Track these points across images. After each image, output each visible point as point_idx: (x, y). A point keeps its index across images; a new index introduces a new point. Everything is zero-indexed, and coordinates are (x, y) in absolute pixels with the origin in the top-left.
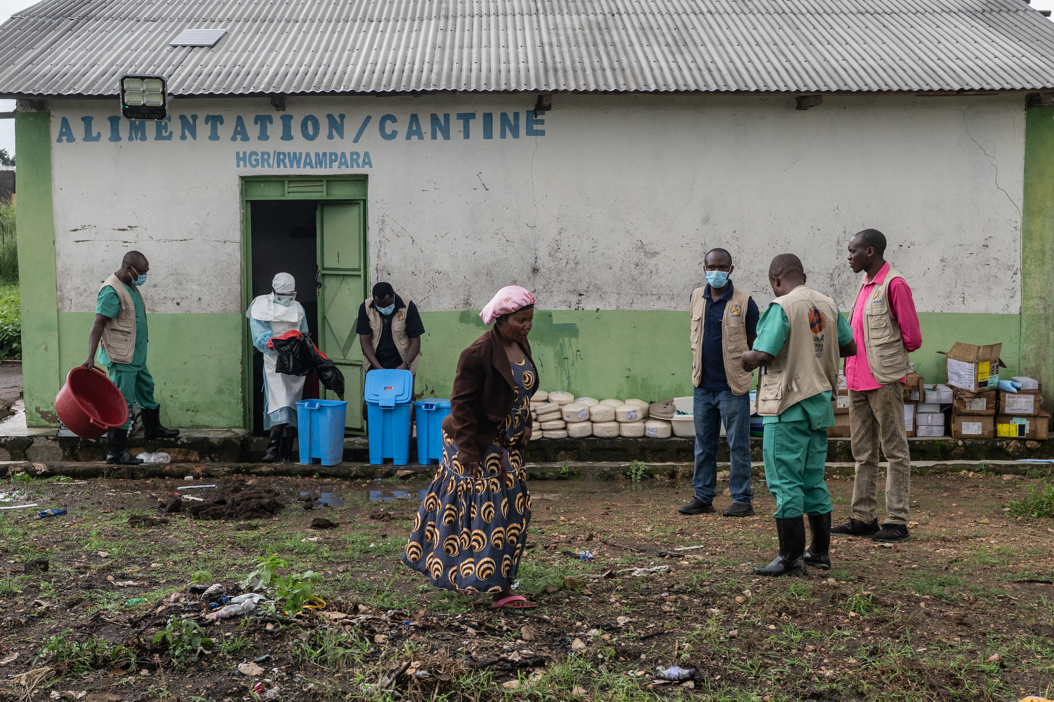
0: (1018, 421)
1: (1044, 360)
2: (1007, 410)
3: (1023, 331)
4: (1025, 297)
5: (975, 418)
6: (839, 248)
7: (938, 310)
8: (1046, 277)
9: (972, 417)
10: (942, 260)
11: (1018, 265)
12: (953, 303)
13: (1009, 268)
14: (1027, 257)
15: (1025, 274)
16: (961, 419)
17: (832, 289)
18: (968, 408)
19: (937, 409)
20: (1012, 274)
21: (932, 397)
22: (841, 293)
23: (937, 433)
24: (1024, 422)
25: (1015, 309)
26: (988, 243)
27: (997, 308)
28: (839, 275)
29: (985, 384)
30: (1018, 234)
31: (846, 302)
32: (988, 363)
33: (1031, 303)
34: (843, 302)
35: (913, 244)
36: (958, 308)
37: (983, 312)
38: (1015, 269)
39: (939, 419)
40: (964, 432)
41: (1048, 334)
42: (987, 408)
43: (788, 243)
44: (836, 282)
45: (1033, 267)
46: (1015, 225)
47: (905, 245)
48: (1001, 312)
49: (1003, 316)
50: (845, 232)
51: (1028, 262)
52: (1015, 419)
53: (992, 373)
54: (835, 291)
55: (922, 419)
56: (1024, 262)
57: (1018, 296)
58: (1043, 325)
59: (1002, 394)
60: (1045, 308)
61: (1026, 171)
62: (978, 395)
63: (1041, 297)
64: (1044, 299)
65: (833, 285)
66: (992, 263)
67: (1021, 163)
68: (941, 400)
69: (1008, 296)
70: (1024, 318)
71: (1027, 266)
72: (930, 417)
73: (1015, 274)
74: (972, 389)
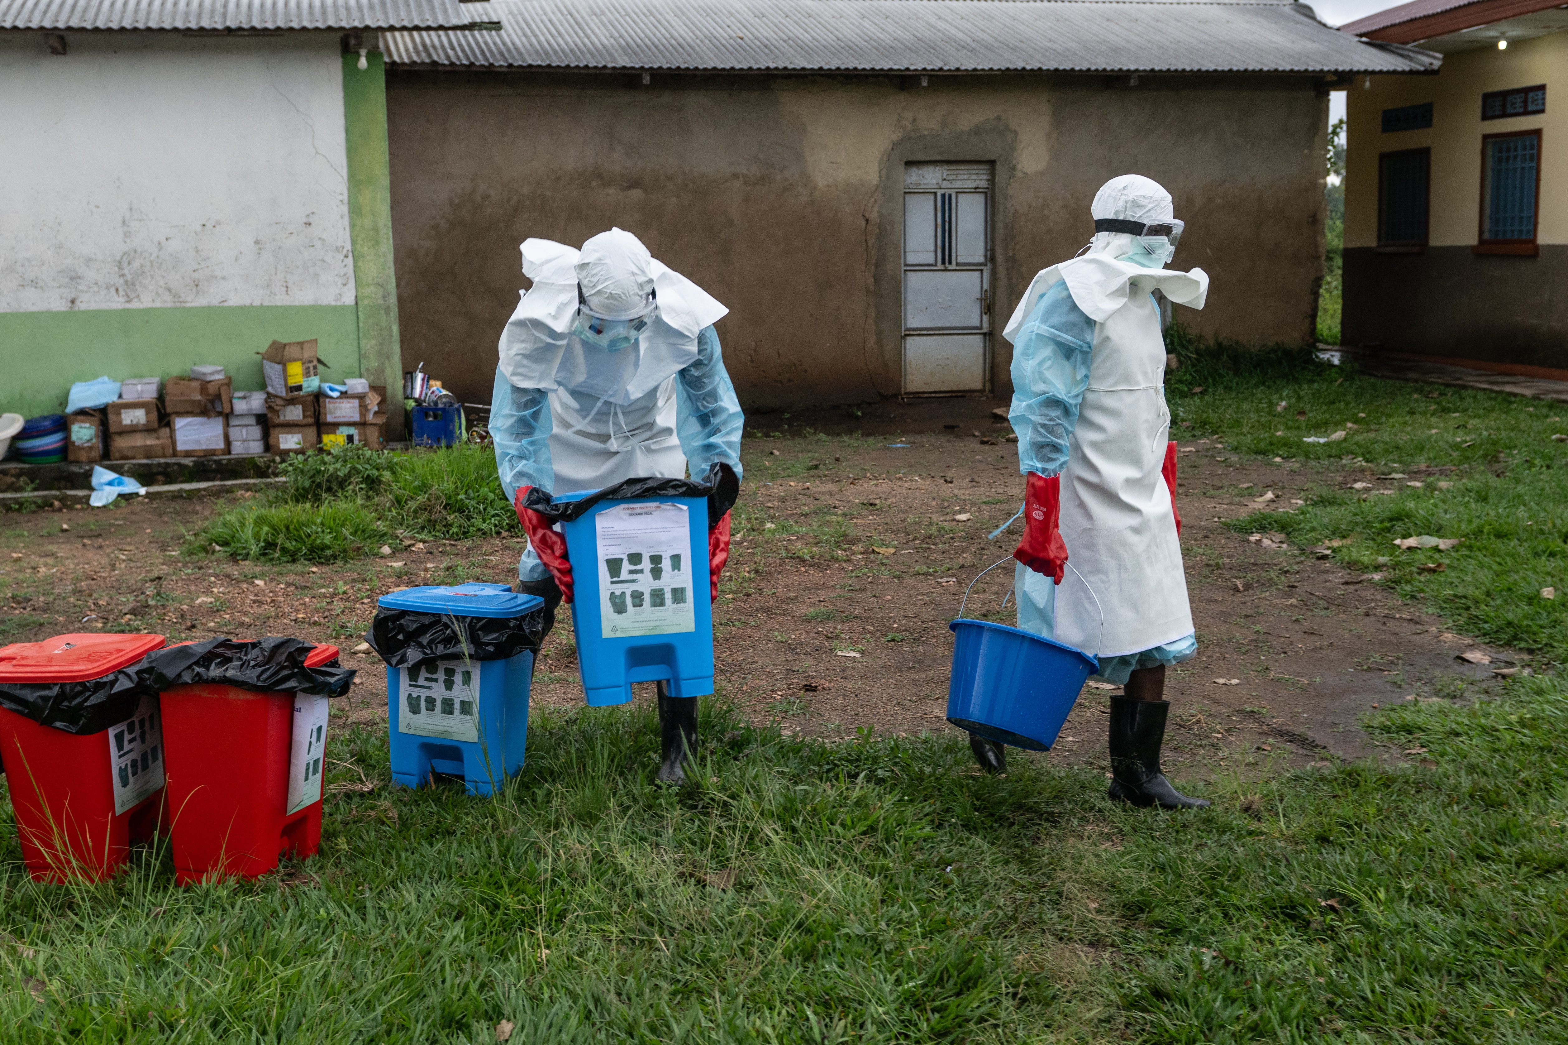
0: (345, 431)
1: (388, 358)
2: (330, 419)
3: (361, 325)
4: (358, 284)
5: (294, 429)
6: (126, 229)
7: (257, 303)
8: (382, 259)
9: (289, 429)
10: (257, 242)
11: (348, 246)
12: (275, 294)
13: (338, 249)
14: (357, 236)
15: (357, 257)
16: (278, 430)
17: (121, 281)
18: (282, 418)
19: (253, 421)
20: (342, 257)
21: (240, 406)
22: (133, 284)
23: (255, 448)
24: (352, 431)
25: (349, 299)
26: (311, 220)
27: (328, 298)
28: (129, 263)
29: (299, 388)
30: (345, 209)
31: (142, 296)
32: (299, 364)
33: (368, 291)
34: (138, 297)
35: (219, 223)
36: (281, 299)
37: (312, 303)
38: (345, 251)
39: (256, 432)
40: (283, 446)
41: (391, 328)
42: (304, 416)
43: (59, 224)
44: (126, 271)
45: (366, 248)
46: (341, 198)
47: (209, 225)
48: (333, 303)
49: (336, 308)
50: (131, 209)
51: (360, 241)
52: (342, 429)
53: (307, 374)
54: (126, 282)
55: (234, 433)
56: (354, 242)
57: (352, 284)
58: (383, 316)
59: (321, 400)
60: (384, 297)
61: (347, 131)
62: (292, 402)
63: (378, 284)
64: (381, 286)
65: (123, 275)
66: (318, 244)
67: (339, 121)
68: (251, 409)
69: (339, 283)
70: (360, 309)
71: (358, 247)
72: (244, 431)
73: (346, 257)
74: (284, 394)
